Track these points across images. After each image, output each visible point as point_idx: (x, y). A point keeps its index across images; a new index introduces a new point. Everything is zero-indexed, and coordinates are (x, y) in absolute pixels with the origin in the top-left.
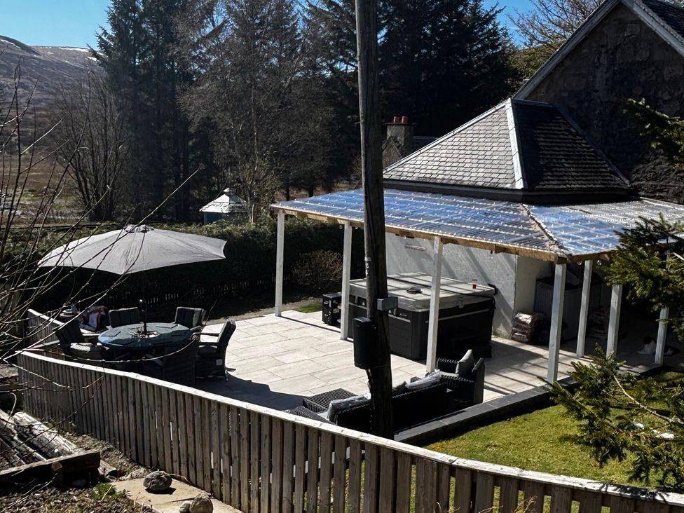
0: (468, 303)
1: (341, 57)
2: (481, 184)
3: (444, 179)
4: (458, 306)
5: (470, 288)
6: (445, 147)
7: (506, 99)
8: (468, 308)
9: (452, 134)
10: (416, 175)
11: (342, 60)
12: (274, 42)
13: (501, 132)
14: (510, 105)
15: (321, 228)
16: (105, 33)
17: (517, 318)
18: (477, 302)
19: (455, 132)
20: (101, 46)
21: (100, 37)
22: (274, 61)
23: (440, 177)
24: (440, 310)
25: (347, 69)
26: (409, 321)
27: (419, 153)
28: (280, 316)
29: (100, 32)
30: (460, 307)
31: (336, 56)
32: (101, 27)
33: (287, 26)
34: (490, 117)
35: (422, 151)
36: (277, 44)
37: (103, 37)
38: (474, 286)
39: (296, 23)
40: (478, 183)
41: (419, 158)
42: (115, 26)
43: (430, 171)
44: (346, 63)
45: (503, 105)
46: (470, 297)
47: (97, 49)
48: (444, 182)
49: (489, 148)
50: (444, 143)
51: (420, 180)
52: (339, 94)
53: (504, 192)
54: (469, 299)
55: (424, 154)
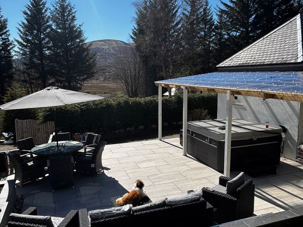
0: (260, 137)
1: (234, 29)
2: (275, 62)
3: (253, 63)
4: (252, 139)
5: (264, 127)
6: (257, 46)
7: (298, 14)
8: (259, 140)
9: (263, 39)
10: (238, 63)
11: (234, 31)
12: (202, 25)
13: (292, 32)
14: (300, 17)
15: (202, 98)
16: (135, 28)
17: (300, 149)
18: (267, 136)
19: (264, 37)
20: (133, 34)
21: (133, 30)
22: (202, 33)
23: (252, 62)
24: (232, 141)
25: (236, 34)
26: (216, 147)
27: (242, 51)
28: (161, 140)
29: (133, 28)
30: (254, 139)
31: (231, 29)
32: (133, 26)
33: (208, 18)
34: (287, 25)
35: (244, 50)
36: (203, 26)
37: (134, 30)
38: (267, 127)
39: (212, 16)
40: (273, 63)
41: (242, 54)
42: (138, 25)
43: (246, 60)
44: (236, 32)
45: (295, 18)
46: (262, 133)
47: (132, 35)
48: (253, 64)
49: (283, 42)
50: (257, 44)
51: (240, 65)
52: (231, 44)
53: (290, 66)
54: (261, 135)
55: (245, 52)
